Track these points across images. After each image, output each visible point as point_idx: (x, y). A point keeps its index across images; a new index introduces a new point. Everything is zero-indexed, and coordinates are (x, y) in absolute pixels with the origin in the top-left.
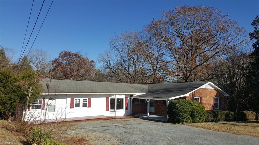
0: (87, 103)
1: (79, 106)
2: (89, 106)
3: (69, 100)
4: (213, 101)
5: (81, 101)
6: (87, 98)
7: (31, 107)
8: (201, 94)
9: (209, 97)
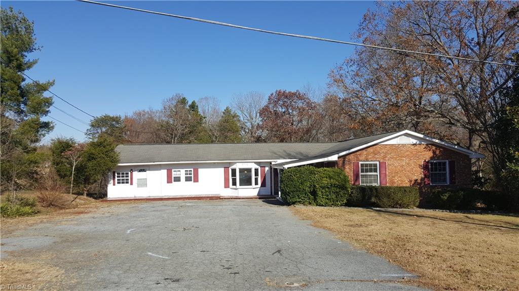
0: (192, 176)
1: (180, 181)
2: (196, 180)
3: (164, 172)
4: (424, 170)
5: (182, 173)
6: (192, 170)
7: (116, 181)
8: (382, 155)
9: (411, 162)
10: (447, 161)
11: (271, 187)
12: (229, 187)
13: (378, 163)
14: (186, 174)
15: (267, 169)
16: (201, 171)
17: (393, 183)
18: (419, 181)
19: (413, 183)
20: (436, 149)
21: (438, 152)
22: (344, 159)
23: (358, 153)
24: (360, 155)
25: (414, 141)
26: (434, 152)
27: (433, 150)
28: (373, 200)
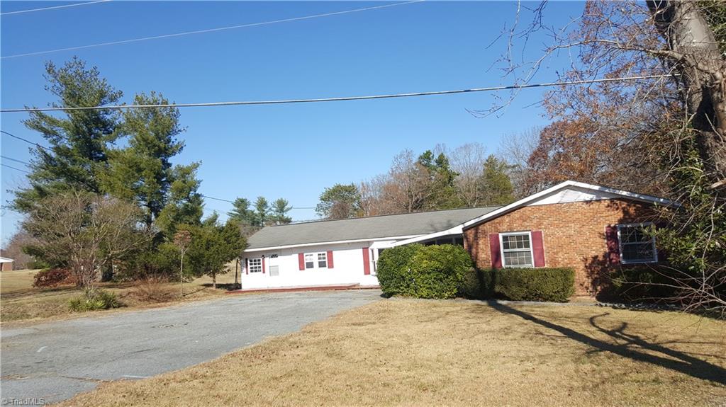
0: (326, 260)
1: (312, 267)
2: (331, 266)
4: (608, 240)
5: (314, 258)
6: (326, 253)
7: (249, 270)
8: (535, 221)
9: (585, 229)
12: (369, 274)
13: (530, 233)
14: (319, 259)
17: (556, 262)
18: (601, 259)
19: (589, 261)
20: (628, 205)
21: (632, 210)
22: (477, 230)
23: (496, 221)
24: (499, 223)
25: (588, 197)
26: (625, 212)
27: (623, 208)
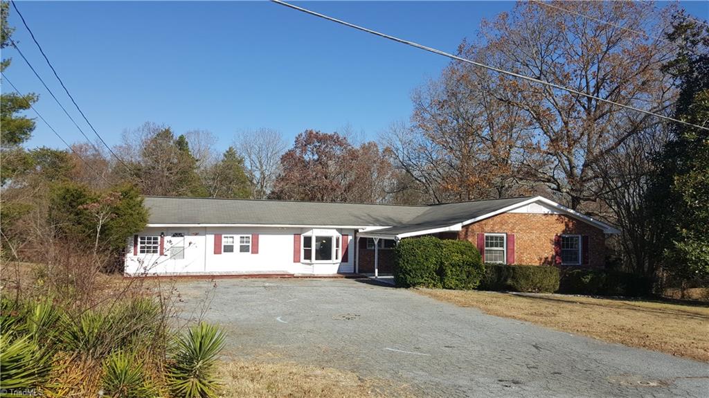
0: (250, 244)
1: (232, 251)
2: (255, 251)
3: (211, 238)
4: (555, 246)
5: (236, 241)
6: (250, 236)
7: (139, 249)
8: (510, 226)
9: (542, 236)
10: (580, 236)
11: (355, 262)
12: (299, 262)
13: (505, 235)
14: (241, 242)
15: (350, 238)
16: (263, 239)
17: (522, 261)
18: (550, 260)
19: (543, 261)
20: (569, 221)
21: (571, 225)
22: (467, 228)
23: (483, 222)
24: (485, 224)
25: (546, 210)
26: (567, 225)
27: (566, 222)
28: (509, 282)
